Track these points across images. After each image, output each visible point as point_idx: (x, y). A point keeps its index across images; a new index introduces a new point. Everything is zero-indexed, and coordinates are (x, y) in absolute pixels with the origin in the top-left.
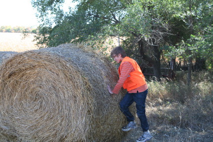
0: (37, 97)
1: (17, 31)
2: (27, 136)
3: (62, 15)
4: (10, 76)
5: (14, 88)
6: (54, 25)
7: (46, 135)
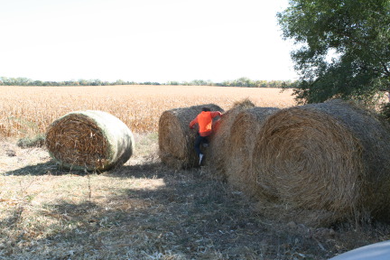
0: (301, 157)
1: (273, 85)
2: (288, 198)
3: (325, 67)
4: (273, 133)
5: (277, 146)
6: (315, 78)
7: (309, 198)
